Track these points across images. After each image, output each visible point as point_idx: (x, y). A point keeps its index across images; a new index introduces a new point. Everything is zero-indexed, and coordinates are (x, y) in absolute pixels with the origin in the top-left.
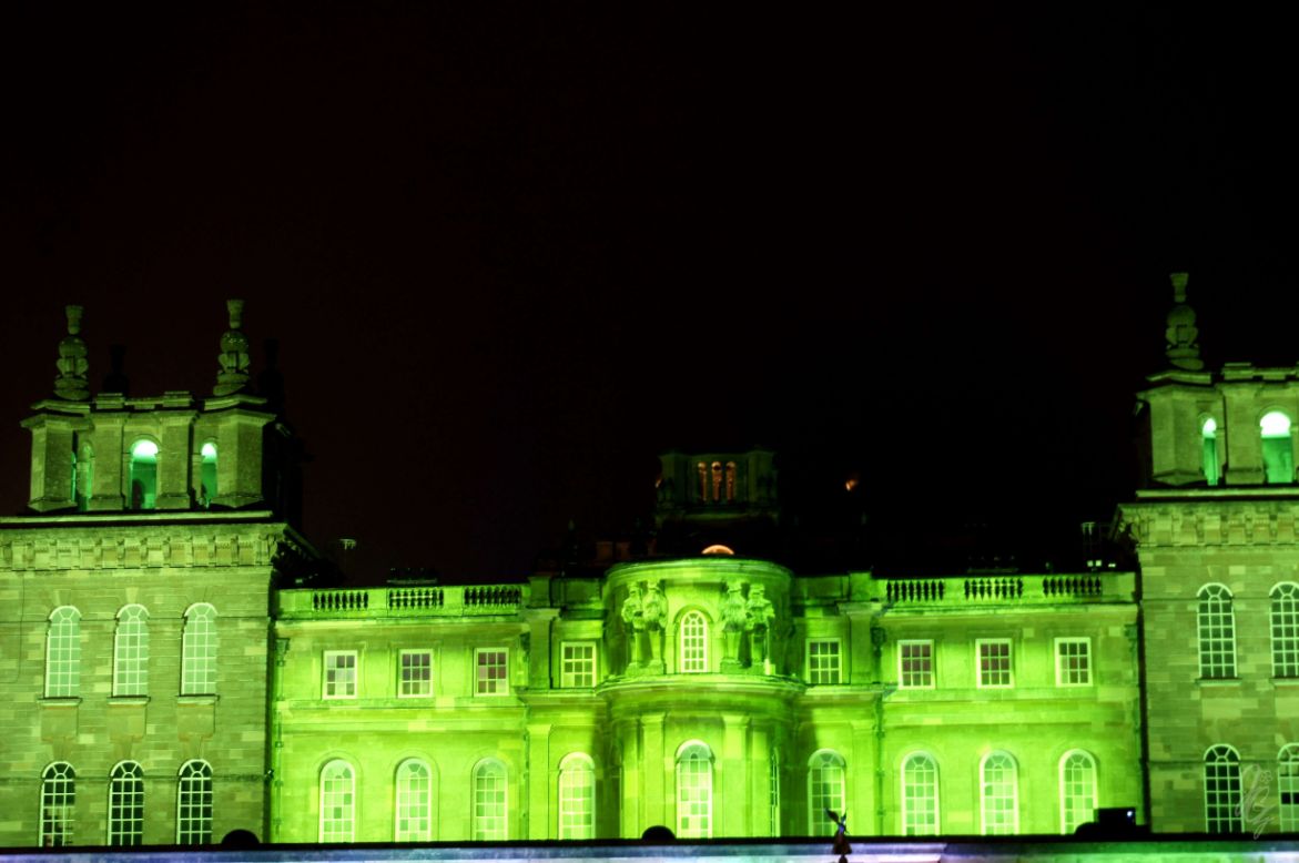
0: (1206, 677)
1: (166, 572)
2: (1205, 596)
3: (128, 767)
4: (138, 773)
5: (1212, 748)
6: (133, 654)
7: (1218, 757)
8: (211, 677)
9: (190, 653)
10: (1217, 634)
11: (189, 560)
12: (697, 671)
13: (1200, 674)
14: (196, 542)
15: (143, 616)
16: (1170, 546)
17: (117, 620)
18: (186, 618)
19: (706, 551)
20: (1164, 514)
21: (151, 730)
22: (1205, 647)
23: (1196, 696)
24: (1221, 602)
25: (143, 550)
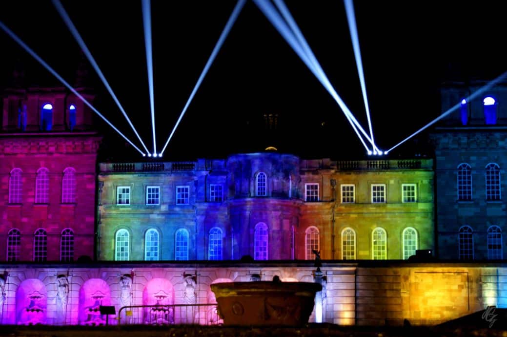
0: (460, 199)
1: (55, 155)
2: (460, 168)
3: (41, 231)
4: (45, 233)
5: (462, 227)
6: (43, 187)
7: (464, 230)
8: (74, 196)
9: (65, 187)
10: (465, 183)
11: (65, 150)
12: (263, 195)
13: (458, 198)
14: (68, 144)
15: (47, 173)
16: (447, 149)
17: (37, 174)
18: (63, 174)
19: (267, 149)
20: (445, 136)
21: (50, 217)
22: (460, 188)
23: (456, 207)
24: (467, 170)
25: (47, 146)
